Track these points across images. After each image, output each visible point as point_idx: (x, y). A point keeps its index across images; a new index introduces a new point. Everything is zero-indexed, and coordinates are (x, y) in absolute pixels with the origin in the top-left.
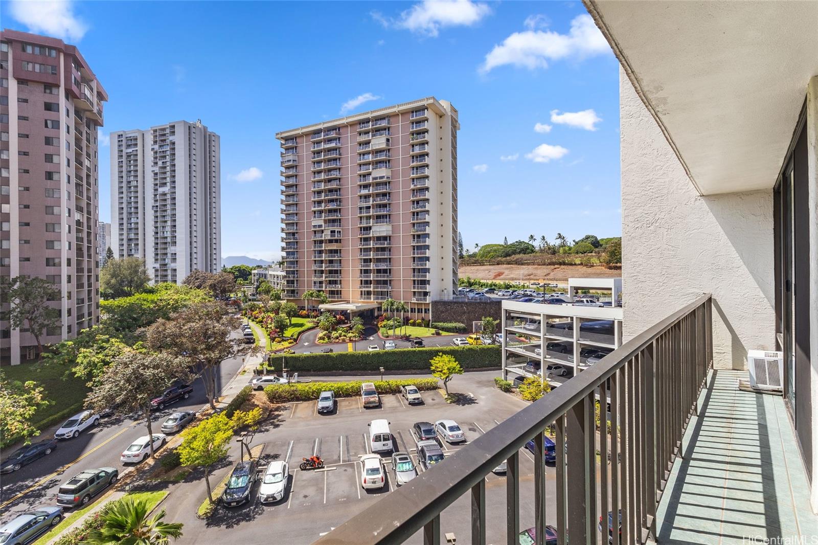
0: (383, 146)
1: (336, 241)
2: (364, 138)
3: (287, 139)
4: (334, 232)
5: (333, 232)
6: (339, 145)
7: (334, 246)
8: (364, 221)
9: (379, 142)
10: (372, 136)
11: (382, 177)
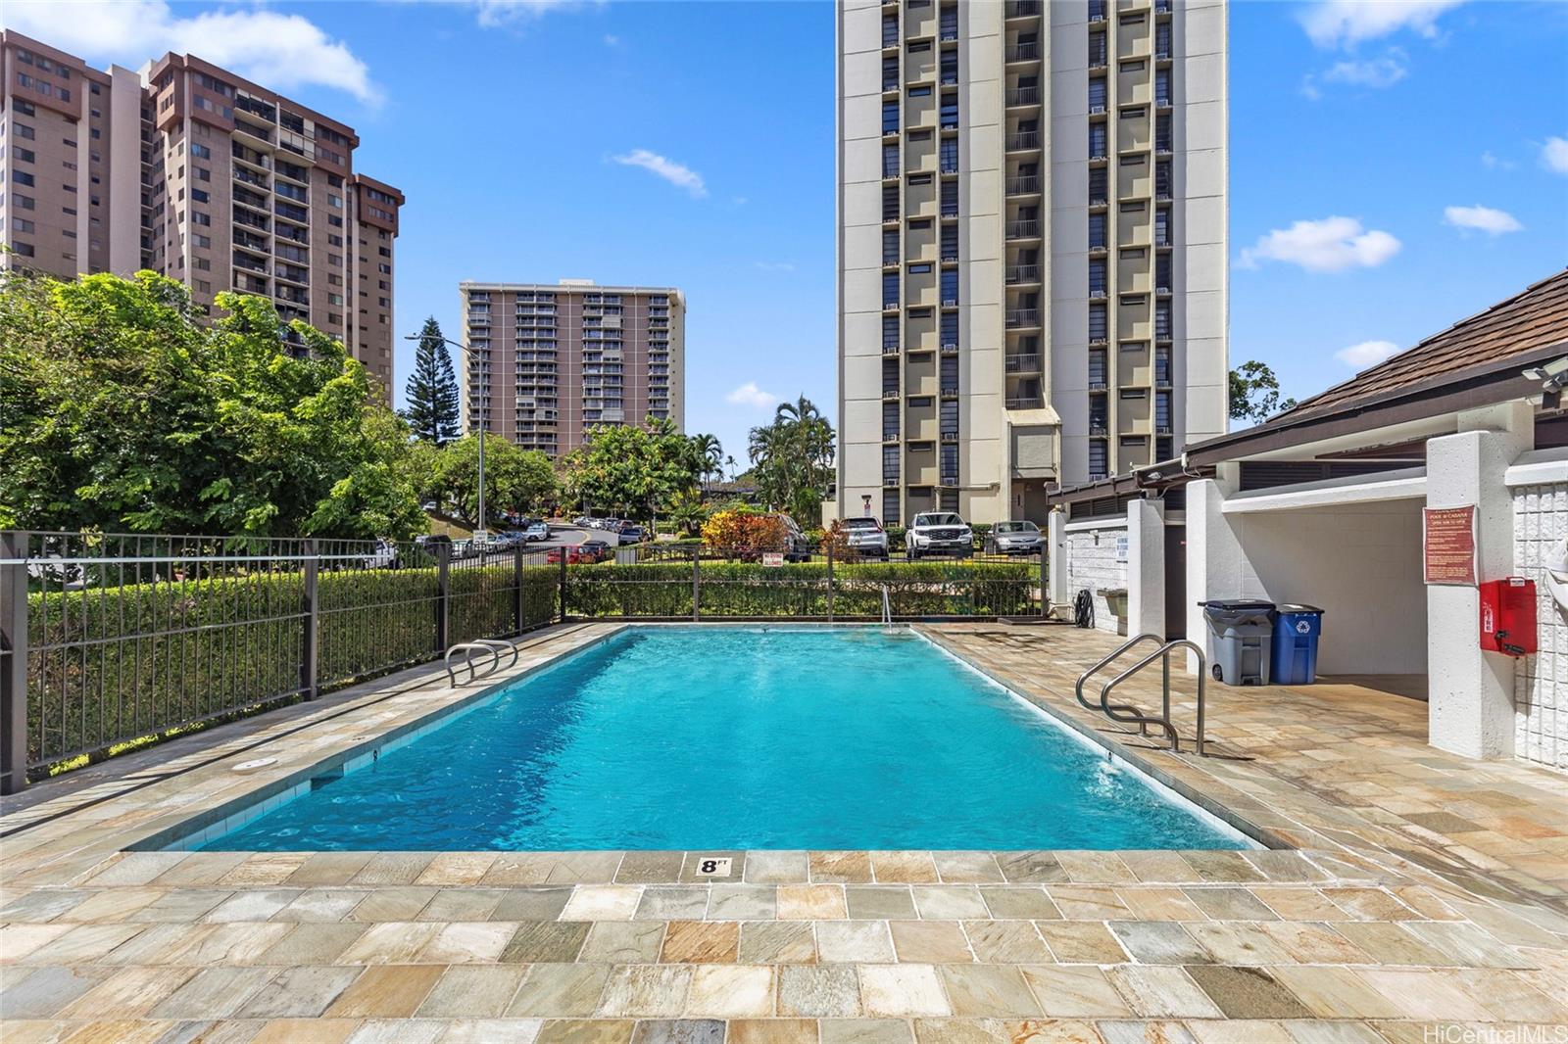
0: (618, 326)
1: (550, 423)
2: (593, 313)
3: (473, 293)
4: (551, 412)
5: (548, 413)
6: (556, 314)
7: (547, 430)
8: (589, 403)
9: (612, 321)
10: (605, 313)
11: (614, 359)
